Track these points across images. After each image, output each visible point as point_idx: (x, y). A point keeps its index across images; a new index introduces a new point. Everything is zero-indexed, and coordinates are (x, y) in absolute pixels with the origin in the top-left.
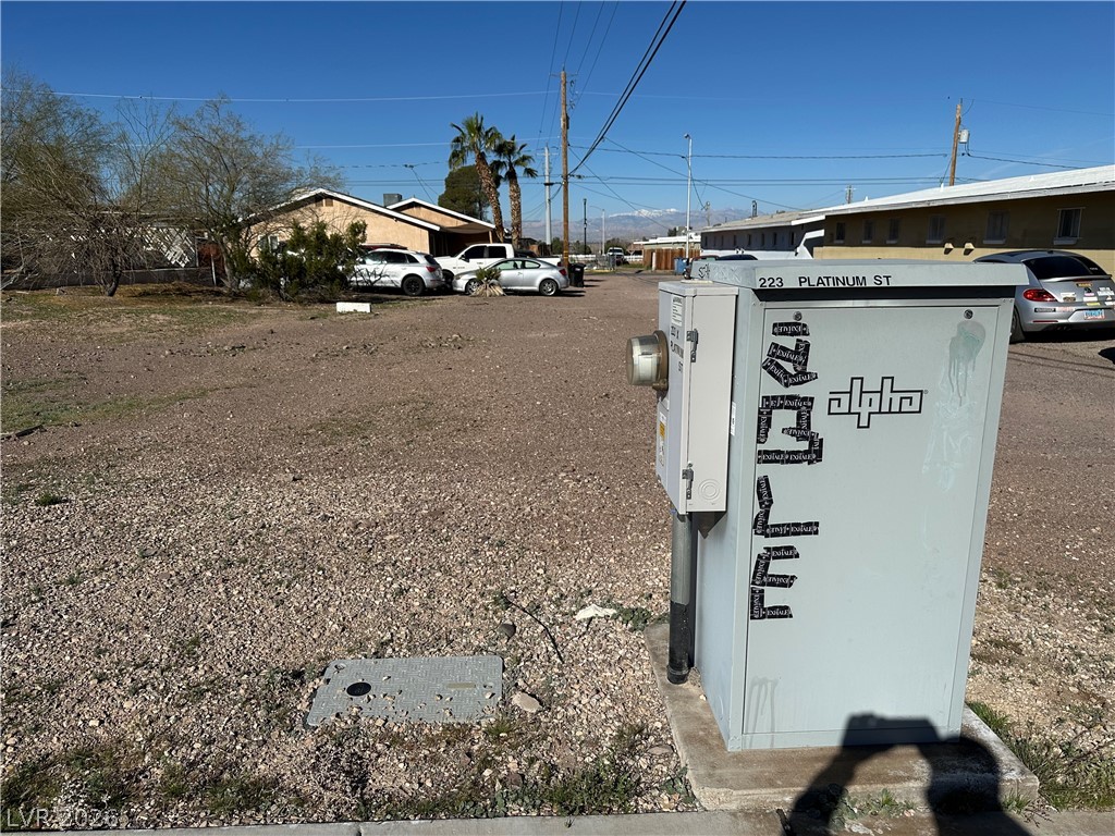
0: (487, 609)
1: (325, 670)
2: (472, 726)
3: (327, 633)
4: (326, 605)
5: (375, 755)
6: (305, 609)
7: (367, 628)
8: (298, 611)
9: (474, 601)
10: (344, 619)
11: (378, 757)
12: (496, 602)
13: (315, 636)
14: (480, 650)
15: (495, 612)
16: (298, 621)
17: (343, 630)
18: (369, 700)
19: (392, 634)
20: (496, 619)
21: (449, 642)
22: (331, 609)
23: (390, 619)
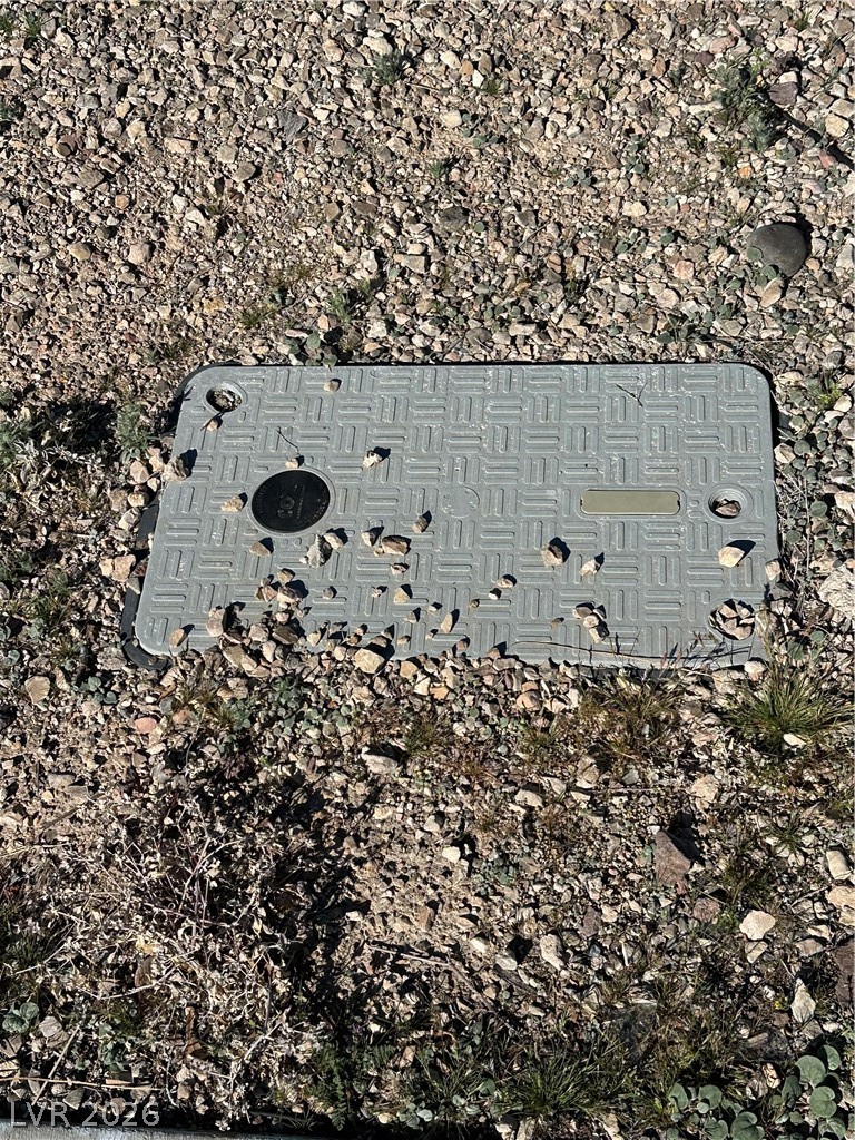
0: (699, 147)
1: (176, 404)
2: (682, 690)
3: (173, 243)
4: (157, 124)
5: (361, 789)
6: (91, 143)
7: (295, 223)
8: (73, 151)
9: (649, 106)
10: (219, 184)
11: (373, 799)
12: (730, 114)
13: (136, 256)
14: (683, 329)
15: (728, 161)
16: (76, 196)
17: (221, 230)
18: (326, 553)
19: (379, 255)
20: (733, 194)
21: (576, 290)
22: (173, 146)
23: (367, 189)
